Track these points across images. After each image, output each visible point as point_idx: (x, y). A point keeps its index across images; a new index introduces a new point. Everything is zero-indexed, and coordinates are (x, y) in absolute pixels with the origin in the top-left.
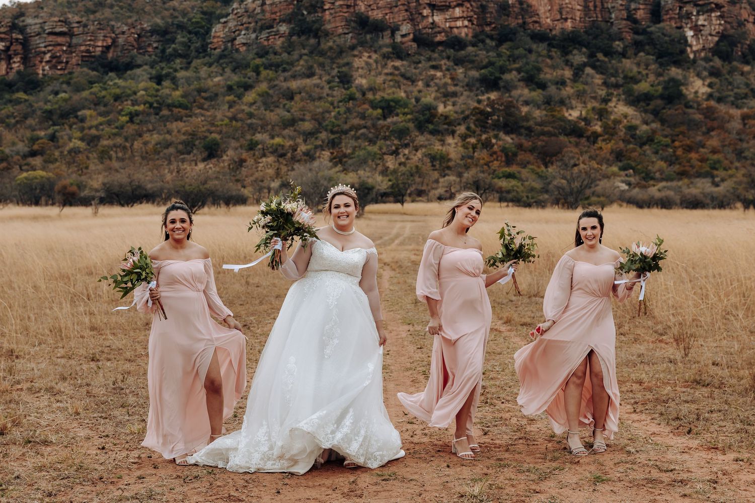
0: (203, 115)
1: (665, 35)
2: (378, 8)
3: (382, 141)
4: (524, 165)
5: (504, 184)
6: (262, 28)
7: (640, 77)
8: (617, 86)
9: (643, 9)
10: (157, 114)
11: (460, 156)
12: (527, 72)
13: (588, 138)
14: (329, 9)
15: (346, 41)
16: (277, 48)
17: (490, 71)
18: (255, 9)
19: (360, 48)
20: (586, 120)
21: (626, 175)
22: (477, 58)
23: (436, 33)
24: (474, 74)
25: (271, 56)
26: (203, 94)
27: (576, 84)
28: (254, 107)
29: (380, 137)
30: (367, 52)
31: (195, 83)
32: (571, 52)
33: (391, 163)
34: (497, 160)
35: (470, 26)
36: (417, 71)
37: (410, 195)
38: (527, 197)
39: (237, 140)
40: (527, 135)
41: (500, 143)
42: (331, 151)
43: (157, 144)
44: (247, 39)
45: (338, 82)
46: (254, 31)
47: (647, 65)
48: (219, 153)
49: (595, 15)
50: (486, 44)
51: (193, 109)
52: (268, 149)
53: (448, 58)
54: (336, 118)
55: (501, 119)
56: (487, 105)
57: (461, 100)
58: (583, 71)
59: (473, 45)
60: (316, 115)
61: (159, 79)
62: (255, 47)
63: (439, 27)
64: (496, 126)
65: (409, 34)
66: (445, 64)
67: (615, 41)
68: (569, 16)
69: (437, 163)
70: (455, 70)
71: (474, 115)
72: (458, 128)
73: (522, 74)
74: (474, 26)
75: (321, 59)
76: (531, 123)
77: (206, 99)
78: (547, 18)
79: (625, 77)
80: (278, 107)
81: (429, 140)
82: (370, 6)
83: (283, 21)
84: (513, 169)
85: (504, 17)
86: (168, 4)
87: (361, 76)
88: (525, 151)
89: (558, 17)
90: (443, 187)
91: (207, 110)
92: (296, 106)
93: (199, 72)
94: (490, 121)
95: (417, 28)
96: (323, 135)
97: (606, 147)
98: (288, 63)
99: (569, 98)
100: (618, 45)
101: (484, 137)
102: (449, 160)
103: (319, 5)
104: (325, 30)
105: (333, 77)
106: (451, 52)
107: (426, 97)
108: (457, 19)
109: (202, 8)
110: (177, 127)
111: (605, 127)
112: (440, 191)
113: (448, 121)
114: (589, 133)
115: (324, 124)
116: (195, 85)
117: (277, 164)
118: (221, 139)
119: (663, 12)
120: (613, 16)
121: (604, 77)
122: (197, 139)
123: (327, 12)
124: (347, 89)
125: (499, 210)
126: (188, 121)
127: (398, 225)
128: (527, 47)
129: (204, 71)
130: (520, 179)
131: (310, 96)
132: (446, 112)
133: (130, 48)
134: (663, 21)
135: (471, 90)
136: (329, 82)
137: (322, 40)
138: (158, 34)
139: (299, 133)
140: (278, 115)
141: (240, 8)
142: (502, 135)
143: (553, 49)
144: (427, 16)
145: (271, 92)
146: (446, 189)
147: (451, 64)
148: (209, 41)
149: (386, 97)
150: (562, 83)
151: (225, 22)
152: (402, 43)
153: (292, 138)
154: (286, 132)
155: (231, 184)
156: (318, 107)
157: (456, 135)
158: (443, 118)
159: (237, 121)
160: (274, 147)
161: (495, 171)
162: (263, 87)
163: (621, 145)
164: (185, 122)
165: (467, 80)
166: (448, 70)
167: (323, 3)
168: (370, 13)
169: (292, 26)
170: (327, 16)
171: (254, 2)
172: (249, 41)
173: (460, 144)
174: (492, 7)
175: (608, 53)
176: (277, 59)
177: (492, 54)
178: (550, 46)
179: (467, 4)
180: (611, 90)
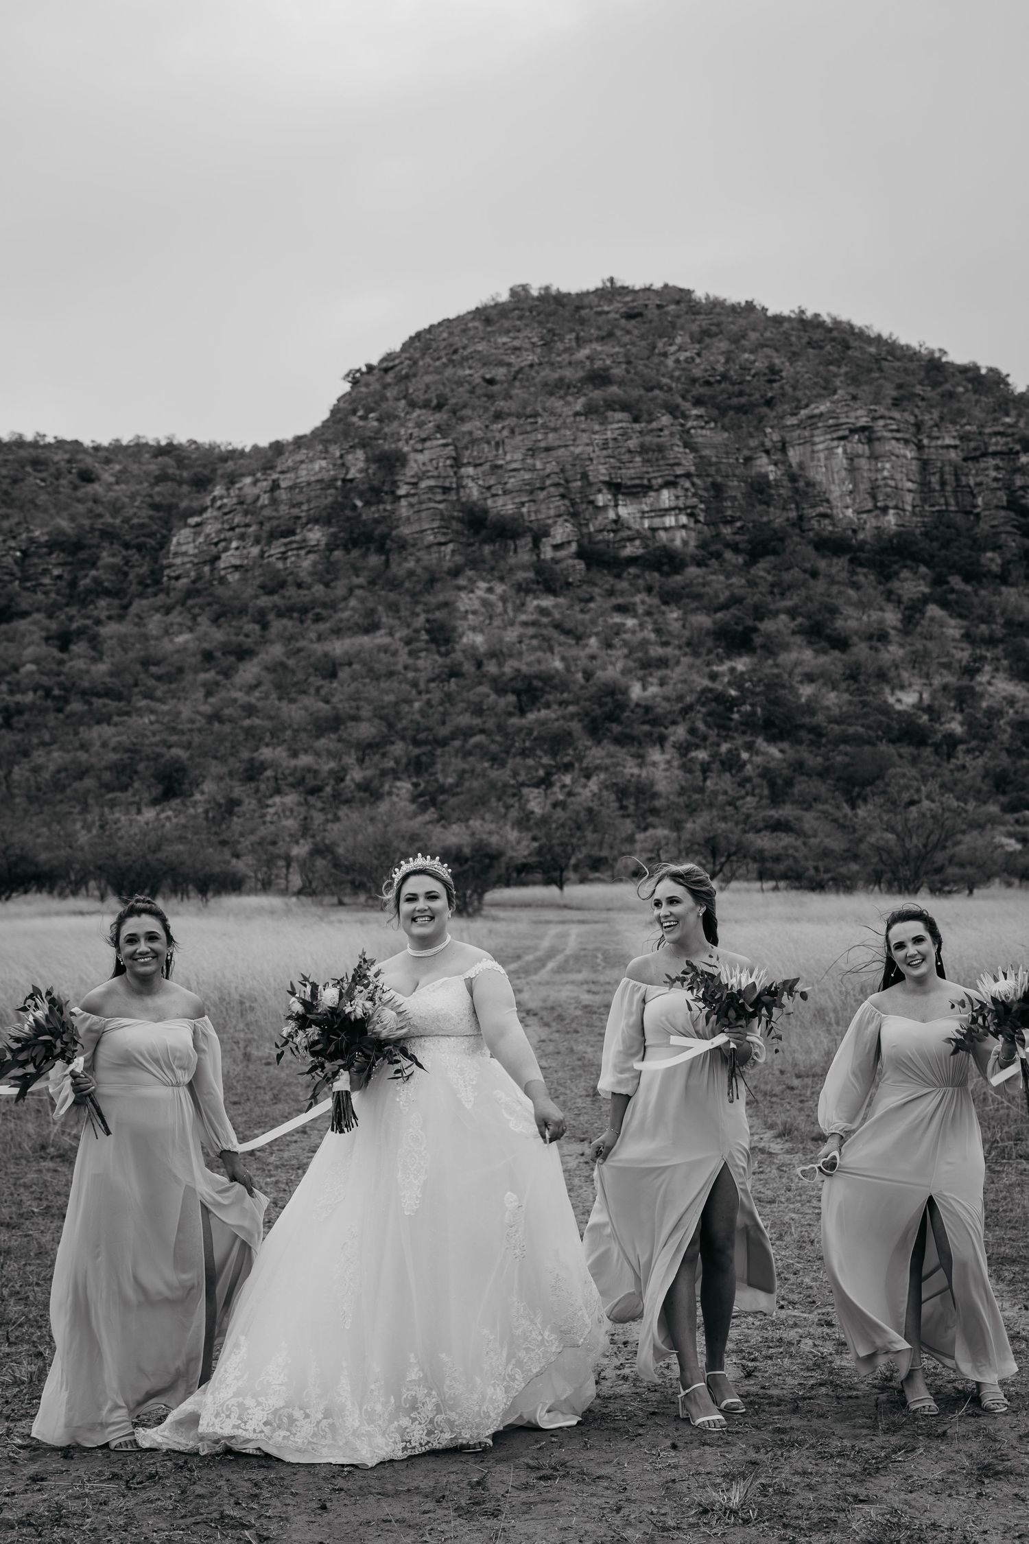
0: (152, 712)
2: (505, 492)
3: (518, 760)
4: (807, 804)
5: (765, 842)
6: (273, 536)
8: (991, 641)
10: (59, 710)
11: (676, 787)
12: (809, 617)
13: (937, 747)
14: (407, 496)
15: (440, 559)
16: (303, 575)
17: (734, 615)
18: (258, 497)
19: (470, 573)
20: (932, 712)
21: (1017, 821)
22: (707, 589)
23: (623, 540)
24: (703, 620)
25: (291, 591)
26: (153, 669)
27: (909, 639)
28: (257, 694)
29: (513, 750)
30: (484, 580)
31: (138, 646)
32: (897, 573)
33: (536, 802)
34: (753, 795)
35: (692, 525)
36: (587, 617)
37: (576, 868)
38: (816, 869)
39: (222, 760)
40: (812, 743)
41: (758, 759)
42: (415, 780)
43: (59, 772)
44: (242, 557)
45: (427, 642)
46: (257, 541)
48: (186, 787)
49: (942, 501)
50: (724, 560)
51: (134, 699)
52: (285, 779)
53: (649, 590)
54: (422, 712)
55: (759, 710)
56: (730, 684)
57: (676, 673)
58: (923, 613)
59: (699, 565)
60: (383, 708)
61: (64, 640)
62: (257, 572)
63: (629, 528)
64: (749, 725)
65: (569, 542)
66: (643, 602)
67: (985, 550)
68: (891, 504)
69: (630, 803)
70: (664, 613)
71: (703, 705)
72: (671, 729)
73: (800, 620)
74: (700, 525)
75: (392, 596)
76: (820, 718)
77: (159, 678)
78: (847, 507)
80: (304, 692)
81: (612, 757)
82: (489, 488)
83: (316, 521)
84: (787, 811)
85: (760, 508)
86: (83, 490)
87: (473, 629)
88: (810, 776)
89: (870, 505)
90: (643, 850)
91: (161, 701)
92: (341, 690)
93: (145, 625)
94: (736, 716)
95: (585, 530)
96: (398, 748)
97: (973, 765)
98: (324, 605)
99: (897, 667)
100: (992, 560)
101: (725, 747)
102: (655, 795)
103: (386, 488)
104: (400, 537)
105: (417, 631)
106: (654, 577)
107: (605, 669)
108: (667, 511)
109: (150, 496)
110: (100, 736)
111: (970, 723)
112: (638, 858)
113: (650, 717)
114: (937, 738)
115: (399, 726)
116: (137, 652)
117: (303, 809)
118: (191, 758)
120: (980, 501)
121: (965, 623)
122: (141, 760)
123: (403, 502)
124: (446, 654)
125: (759, 897)
126: (122, 723)
127: (554, 930)
128: (808, 565)
129: (154, 624)
130: (799, 833)
131: (371, 670)
132: (646, 699)
133: (7, 578)
135: (696, 654)
136: (408, 642)
137: (394, 558)
138: (63, 551)
139: (348, 744)
140: (306, 709)
141: (229, 496)
142: (761, 743)
143: (859, 570)
144: (605, 507)
145: (291, 662)
146: (649, 855)
147: (656, 601)
148: (165, 562)
149: (524, 668)
150: (879, 637)
151: (198, 525)
152: (556, 561)
153: (332, 755)
154: (322, 743)
155: (211, 850)
156: (387, 692)
157: (668, 745)
158: (640, 711)
159: (221, 721)
160: (298, 774)
161: (748, 816)
162: (277, 650)
163: (1005, 761)
164: (116, 725)
165: (687, 633)
166: (649, 613)
167: (395, 484)
168: (489, 502)
169: (332, 530)
170: (404, 509)
171: (255, 483)
172: (246, 562)
173: (675, 763)
174: (735, 488)
175: (973, 575)
176: (302, 596)
177: (738, 581)
178: (855, 562)
179: (685, 483)
180: (981, 650)
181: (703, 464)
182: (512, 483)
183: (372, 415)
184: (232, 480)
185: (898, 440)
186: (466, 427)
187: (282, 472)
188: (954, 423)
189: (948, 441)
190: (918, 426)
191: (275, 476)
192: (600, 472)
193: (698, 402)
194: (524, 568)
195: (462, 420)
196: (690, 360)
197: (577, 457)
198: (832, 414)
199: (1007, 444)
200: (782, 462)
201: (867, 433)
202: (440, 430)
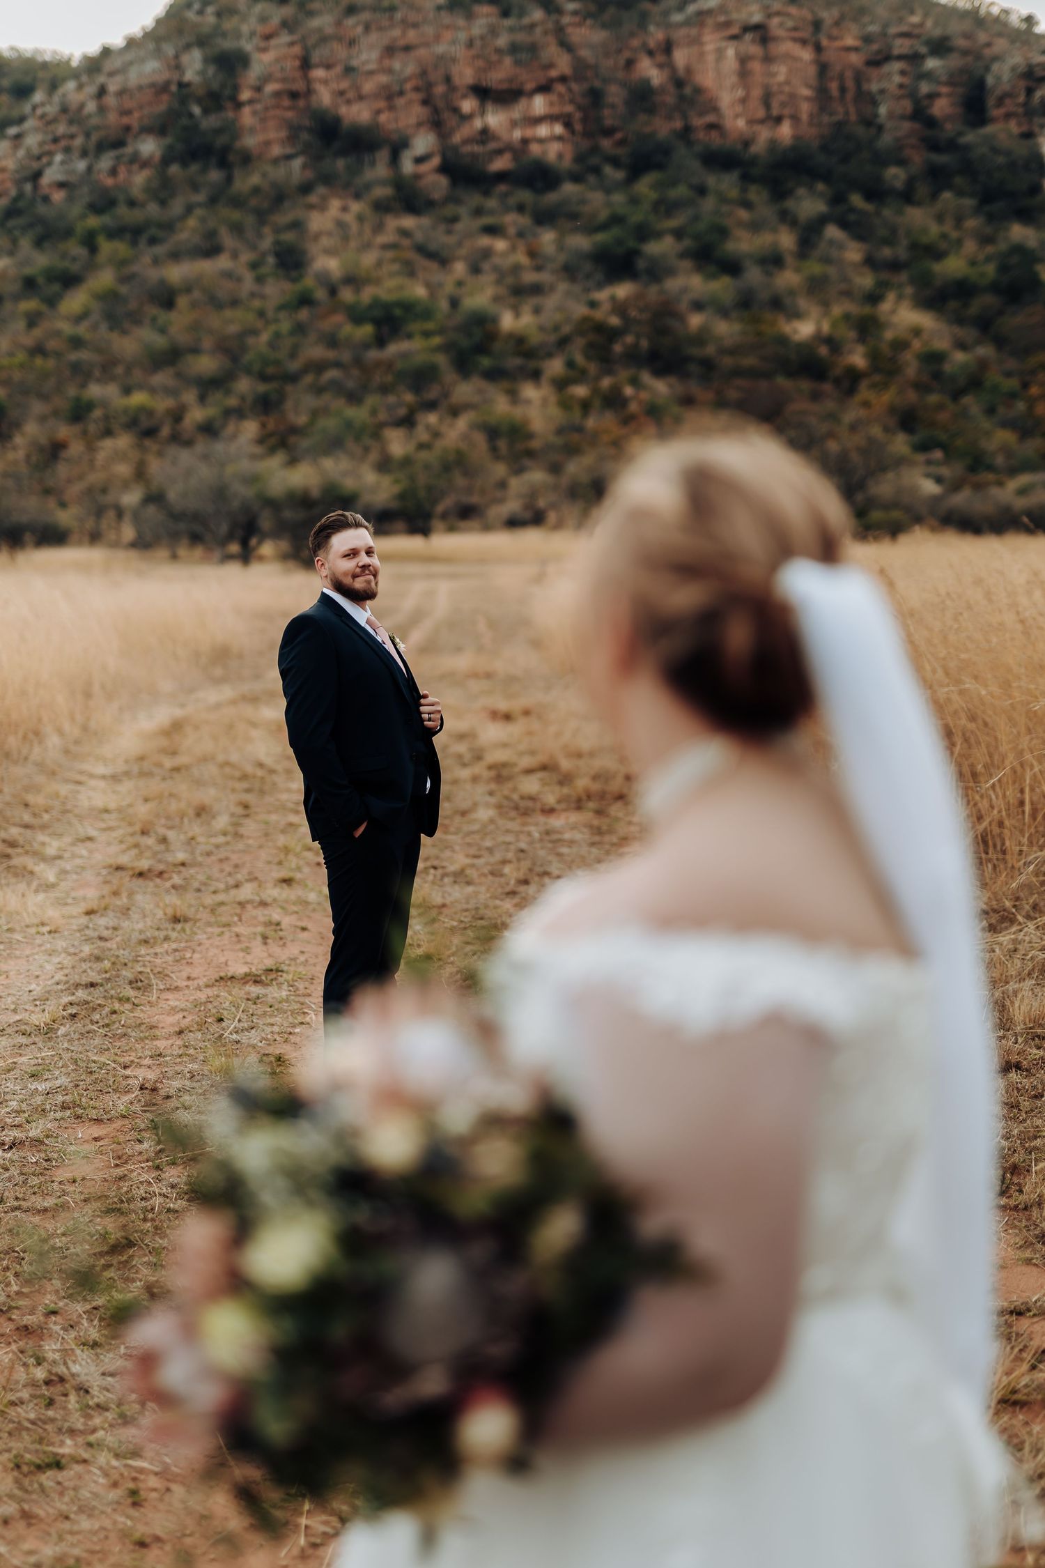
1: (995, 150)
2: (361, 98)
3: (378, 396)
6: (101, 147)
7: (943, 246)
8: (895, 266)
9: (949, 95)
11: (553, 426)
12: (696, 238)
13: (837, 381)
14: (251, 102)
15: (289, 175)
16: (136, 192)
17: (615, 236)
18: (82, 106)
19: (321, 190)
20: (833, 343)
21: (929, 462)
22: (585, 208)
23: (492, 152)
25: (122, 210)
27: (806, 264)
28: (84, 325)
29: (372, 386)
30: (337, 197)
32: (792, 191)
33: (398, 444)
34: (636, 432)
35: (568, 136)
36: (451, 240)
37: (444, 516)
39: (46, 398)
40: (702, 377)
41: (644, 395)
42: (262, 419)
44: (67, 173)
45: (275, 266)
46: (84, 153)
47: (959, 220)
48: (5, 427)
49: (840, 110)
50: (604, 176)
52: (116, 418)
53: (521, 208)
54: (272, 345)
55: (644, 341)
56: (611, 312)
57: (551, 302)
58: (821, 234)
59: (577, 178)
60: (226, 339)
62: (85, 189)
63: (498, 140)
64: (633, 358)
65: (432, 156)
66: (514, 223)
67: (888, 165)
68: (786, 112)
69: (502, 444)
70: (537, 234)
71: (582, 335)
72: (548, 363)
73: (687, 242)
74: (576, 137)
75: (236, 215)
76: (710, 350)
78: (737, 116)
79: (914, 246)
80: (138, 323)
81: (482, 393)
82: (342, 93)
83: (147, 130)
85: (642, 117)
87: (329, 252)
88: (698, 410)
89: (761, 113)
90: (516, 496)
92: (179, 320)
94: (618, 348)
95: (449, 142)
96: (244, 385)
97: (879, 400)
98: (160, 226)
99: (793, 294)
100: (896, 176)
101: (606, 382)
102: (530, 436)
103: (227, 92)
104: (242, 149)
105: (264, 255)
106: (525, 196)
107: (473, 296)
108: (538, 121)
111: (874, 356)
112: (512, 506)
113: (524, 348)
114: (838, 371)
115: (245, 359)
117: (138, 452)
118: (10, 398)
119: (991, 102)
120: (883, 110)
121: (867, 246)
123: (246, 111)
124: (295, 280)
127: (418, 587)
128: (695, 181)
131: (213, 298)
132: (519, 329)
134: (992, 120)
135: (574, 280)
136: (254, 266)
137: (237, 173)
139: (187, 380)
140: (140, 340)
141: (50, 103)
142: (646, 377)
143: (752, 187)
144: (471, 116)
145: (124, 290)
146: (523, 500)
147: (524, 221)
149: (383, 296)
150: (774, 261)
151: (18, 137)
152: (417, 177)
153: (171, 392)
154: (161, 378)
155: (32, 499)
156: (231, 322)
157: (544, 379)
158: (512, 342)
159: (45, 355)
160: (131, 414)
162: (105, 279)
163: (912, 396)
165: (562, 258)
166: (521, 234)
167: (236, 88)
168: (343, 110)
169: (168, 140)
170: (247, 117)
171: (80, 87)
172: (72, 179)
173: (553, 399)
174: (615, 95)
175: (876, 193)
176: (135, 216)
177: (618, 198)
178: (746, 178)
179: (560, 88)
180: (884, 276)
181: (580, 69)
182: (368, 86)
183: (210, 10)
184: (54, 86)
185: (795, 40)
186: (315, 23)
187: (111, 74)
188: (855, 19)
189: (850, 41)
190: (817, 25)
191: (101, 79)
192: (465, 75)
194: (383, 183)
195: (311, 14)
197: (441, 58)
198: (721, 9)
199: (912, 46)
200: (667, 65)
201: (760, 32)
202: (286, 25)
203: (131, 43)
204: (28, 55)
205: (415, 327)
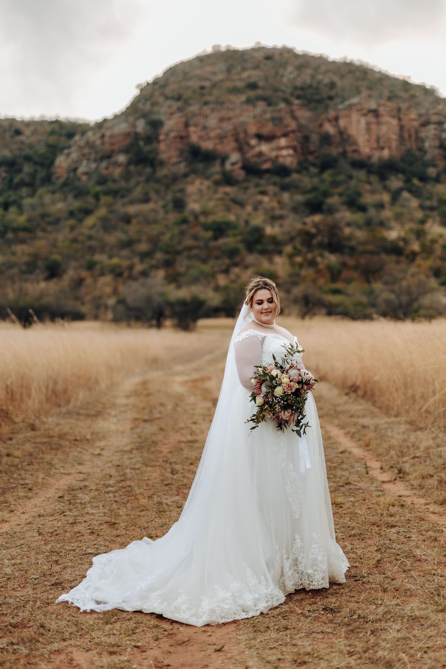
0: (46, 238)
2: (209, 138)
3: (214, 260)
4: (348, 281)
5: (330, 298)
6: (102, 158)
8: (432, 209)
10: (3, 237)
11: (287, 273)
12: (349, 196)
13: (407, 257)
14: (165, 140)
15: (179, 170)
16: (116, 177)
17: (314, 196)
18: (95, 142)
19: (192, 176)
20: (405, 241)
22: (301, 184)
23: (263, 161)
25: (110, 184)
26: (46, 219)
27: (394, 208)
28: (94, 230)
29: (212, 256)
30: (199, 179)
31: (40, 208)
32: (388, 177)
33: (222, 280)
34: (323, 277)
35: (295, 154)
36: (246, 197)
38: (355, 310)
39: (77, 260)
40: (350, 254)
41: (325, 261)
42: (166, 269)
44: (88, 168)
45: (173, 207)
46: (95, 160)
48: (60, 272)
49: (409, 144)
50: (309, 171)
51: (37, 232)
52: (106, 269)
53: (275, 184)
54: (171, 239)
55: (326, 239)
56: (312, 227)
57: (287, 223)
58: (400, 195)
59: (298, 172)
60: (152, 237)
61: (6, 206)
62: (95, 175)
63: (266, 156)
64: (322, 246)
65: (238, 162)
66: (272, 190)
67: (429, 167)
68: (386, 145)
70: (281, 195)
71: (300, 236)
72: (285, 247)
73: (344, 198)
74: (298, 155)
75: (157, 186)
76: (353, 243)
77: (49, 223)
78: (365, 147)
79: (440, 201)
80: (116, 229)
82: (201, 137)
83: (121, 151)
84: (339, 285)
85: (326, 147)
86: (16, 138)
87: (196, 201)
88: (349, 269)
89: (375, 145)
91: (51, 233)
92: (132, 229)
93: (43, 199)
94: (315, 241)
95: (245, 157)
96: (159, 256)
97: (425, 264)
98: (125, 190)
99: (389, 220)
100: (432, 171)
101: (310, 256)
103: (154, 136)
104: (160, 159)
105: (168, 202)
106: (277, 179)
107: (255, 220)
108: (282, 148)
109: (47, 141)
110: (21, 249)
111: (423, 246)
113: (276, 241)
114: (407, 252)
115: (159, 245)
116: (39, 211)
117: (114, 282)
118: (62, 260)
120: (427, 145)
121: (420, 200)
122: (39, 260)
123: (162, 144)
124: (181, 213)
126: (31, 243)
128: (348, 173)
129: (48, 199)
130: (346, 294)
131: (147, 220)
132: (274, 233)
135: (296, 213)
136: (164, 207)
137: (158, 169)
138: (7, 165)
139: (136, 253)
140: (116, 237)
141: (82, 140)
142: (327, 254)
143: (372, 176)
144: (255, 146)
145: (110, 216)
147: (278, 189)
148: (53, 171)
149: (217, 219)
150: (380, 206)
151: (68, 154)
152: (232, 171)
153: (128, 258)
154: (125, 252)
155: (71, 301)
156: (154, 230)
157: (284, 254)
158: (271, 239)
159: (77, 243)
160: (112, 267)
161: (321, 286)
162: (102, 212)
163: (439, 263)
164: (28, 244)
165: (293, 204)
166: (275, 194)
167: (158, 135)
168: (202, 144)
169: (130, 156)
170: (162, 146)
171: (94, 134)
172: (90, 171)
173: (287, 262)
174: (315, 138)
175: (424, 178)
176: (115, 186)
177: (316, 180)
178: (370, 172)
179: (291, 135)
180: (428, 213)
181: (300, 127)
182: (213, 134)
183: (148, 103)
184: (83, 133)
185: (390, 116)
186: (191, 108)
187: (108, 128)
188: (415, 107)
189: (413, 116)
190: (399, 110)
191: (103, 131)
192: (253, 129)
193: (298, 97)
194: (218, 173)
195: (189, 105)
196: (294, 78)
197: (243, 124)
198: (359, 103)
199: (439, 118)
200: (336, 126)
201: (375, 113)
202: (180, 109)
203: (116, 117)
204: (73, 121)
205: (230, 232)
